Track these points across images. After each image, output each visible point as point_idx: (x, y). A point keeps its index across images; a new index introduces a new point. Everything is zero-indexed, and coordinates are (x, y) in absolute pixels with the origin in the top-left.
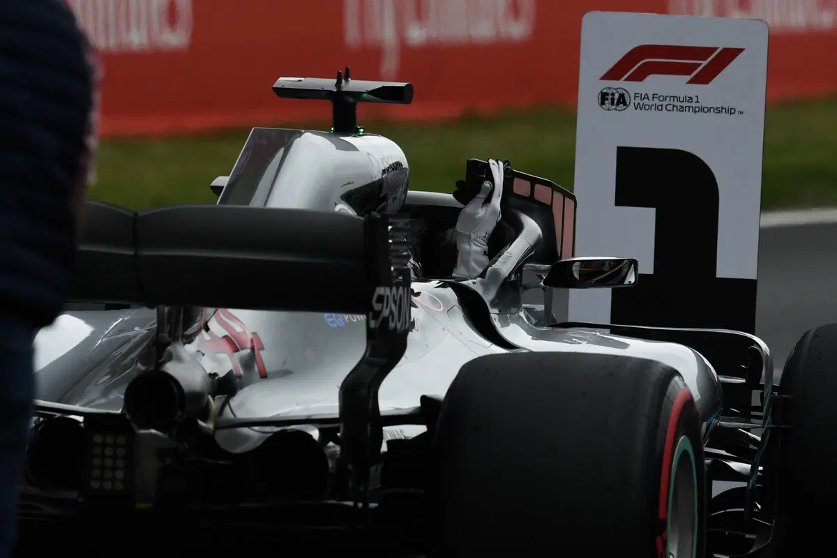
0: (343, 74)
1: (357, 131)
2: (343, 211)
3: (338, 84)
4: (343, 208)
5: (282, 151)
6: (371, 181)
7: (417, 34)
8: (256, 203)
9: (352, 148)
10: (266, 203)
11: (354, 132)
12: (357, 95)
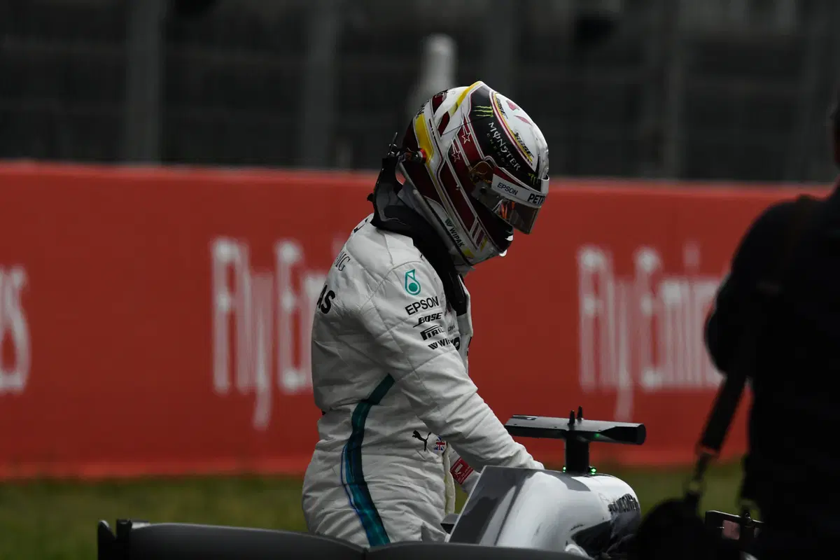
0: (576, 414)
1: (589, 471)
2: (573, 552)
3: (571, 423)
4: (573, 548)
5: (513, 490)
6: (602, 522)
7: (651, 379)
8: (486, 541)
9: (584, 488)
10: (496, 543)
11: (586, 472)
12: (589, 435)
